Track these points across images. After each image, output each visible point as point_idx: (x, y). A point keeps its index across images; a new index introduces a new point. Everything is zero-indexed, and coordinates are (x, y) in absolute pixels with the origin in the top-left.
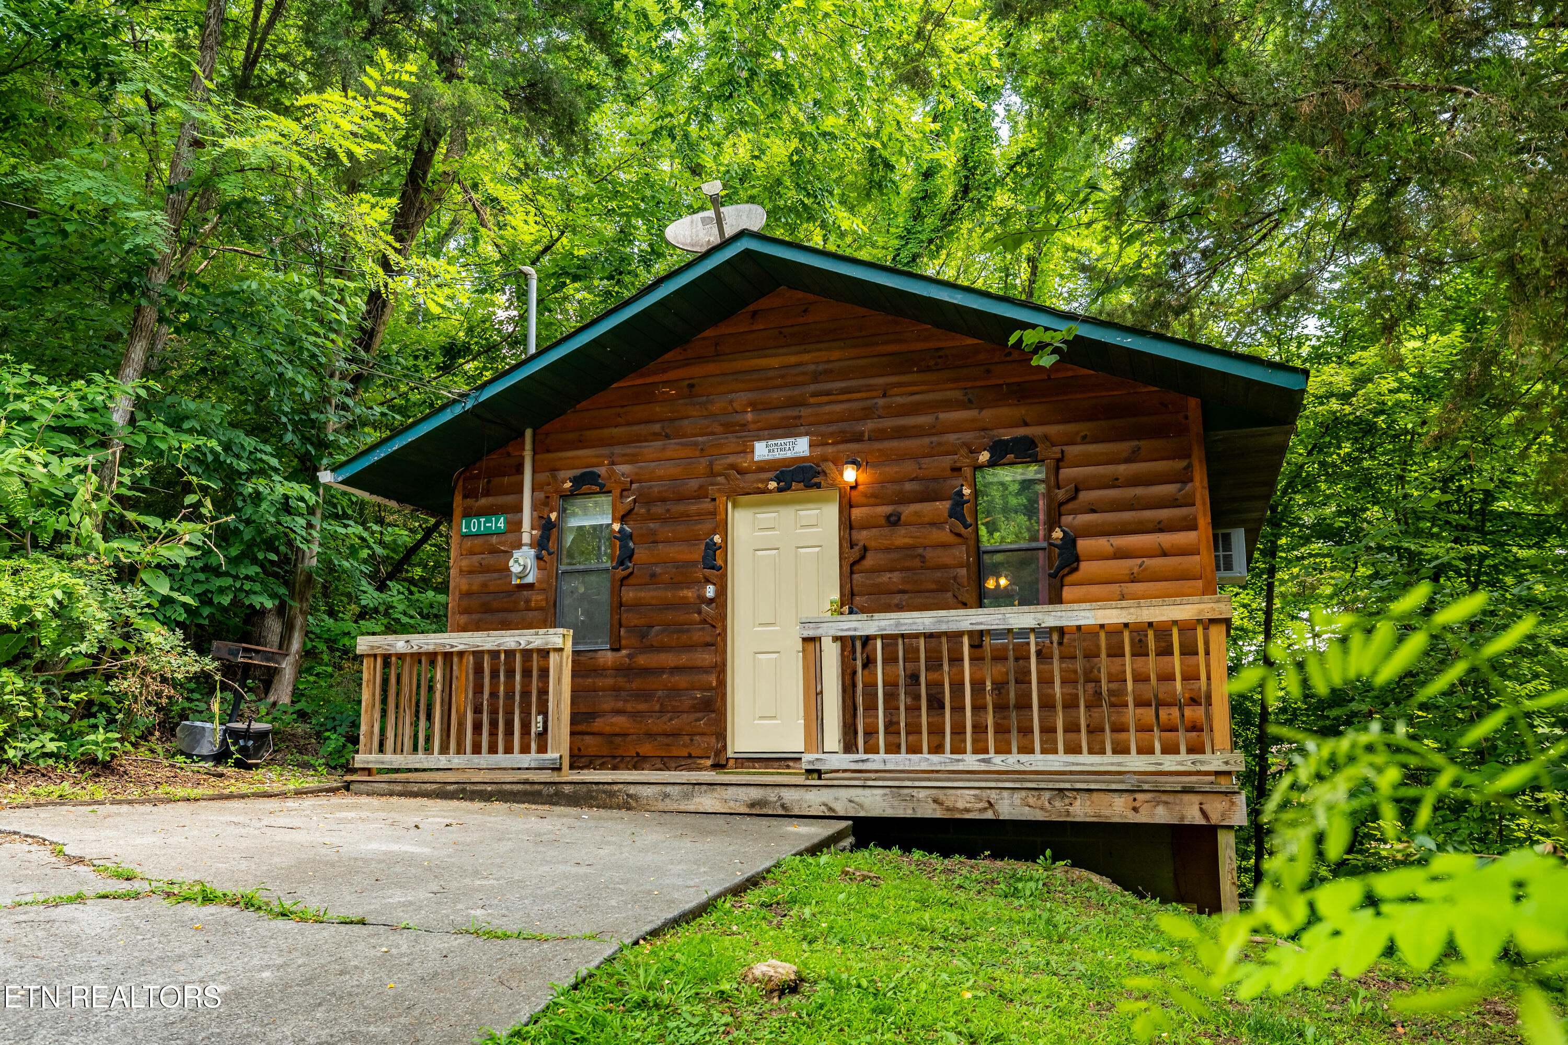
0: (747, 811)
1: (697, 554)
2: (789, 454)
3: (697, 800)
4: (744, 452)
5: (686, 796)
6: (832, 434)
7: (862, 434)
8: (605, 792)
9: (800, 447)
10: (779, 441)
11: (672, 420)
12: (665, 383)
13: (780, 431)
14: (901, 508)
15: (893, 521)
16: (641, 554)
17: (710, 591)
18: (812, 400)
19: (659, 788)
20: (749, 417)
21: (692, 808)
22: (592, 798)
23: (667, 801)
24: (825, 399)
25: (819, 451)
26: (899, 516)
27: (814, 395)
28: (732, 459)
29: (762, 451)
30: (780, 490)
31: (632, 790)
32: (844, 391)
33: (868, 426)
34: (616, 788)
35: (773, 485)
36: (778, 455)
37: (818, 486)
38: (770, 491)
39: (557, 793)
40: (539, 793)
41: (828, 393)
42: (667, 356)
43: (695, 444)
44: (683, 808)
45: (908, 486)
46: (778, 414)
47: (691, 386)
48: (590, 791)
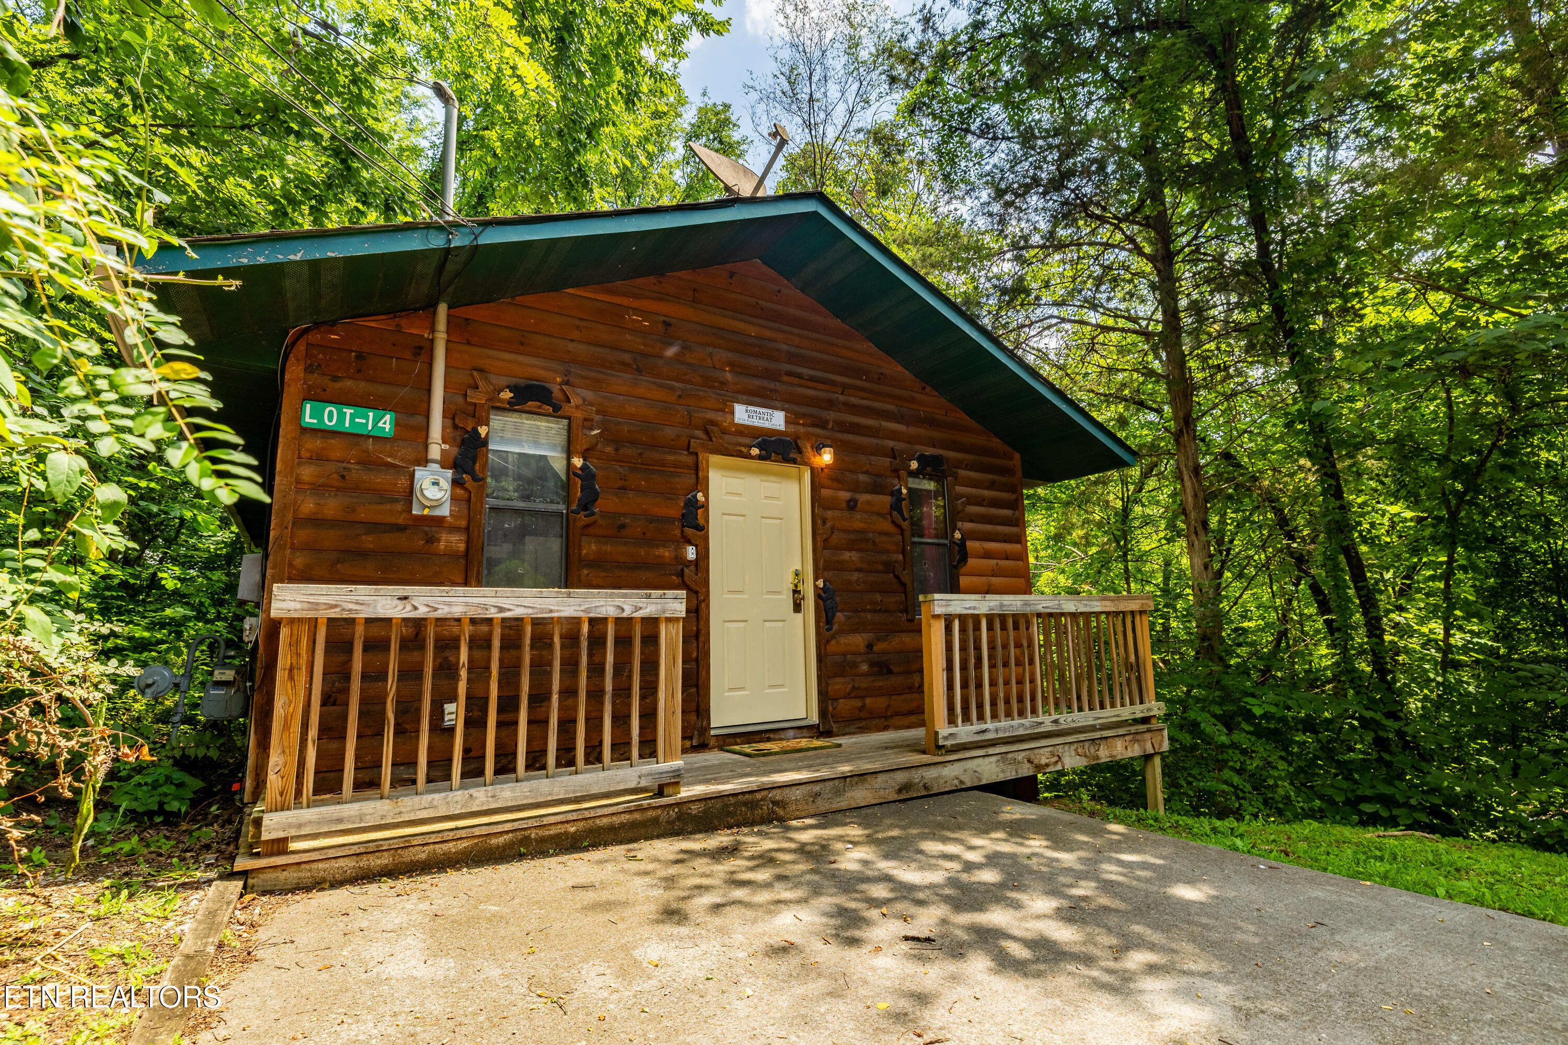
0: (896, 797)
1: (675, 510)
2: (767, 425)
3: (848, 794)
4: (723, 411)
5: (838, 793)
6: (803, 416)
7: (827, 422)
8: (745, 804)
9: (776, 420)
10: (758, 409)
11: (645, 355)
12: (636, 311)
13: (757, 400)
14: (857, 496)
15: (852, 505)
16: (607, 503)
17: (691, 553)
18: (786, 378)
19: (808, 788)
20: (729, 376)
21: (844, 805)
22: (729, 814)
23: (819, 801)
24: (796, 381)
25: (792, 429)
26: (856, 501)
27: (789, 374)
28: (711, 415)
29: (743, 414)
30: (760, 458)
31: (777, 795)
32: (813, 379)
33: (831, 415)
34: (758, 796)
35: (755, 451)
36: (756, 422)
37: (794, 461)
38: (752, 458)
39: (680, 817)
40: (655, 821)
41: (800, 376)
42: (639, 281)
43: (672, 388)
44: (835, 806)
45: (862, 477)
46: (757, 382)
47: (667, 324)
48: (727, 806)
